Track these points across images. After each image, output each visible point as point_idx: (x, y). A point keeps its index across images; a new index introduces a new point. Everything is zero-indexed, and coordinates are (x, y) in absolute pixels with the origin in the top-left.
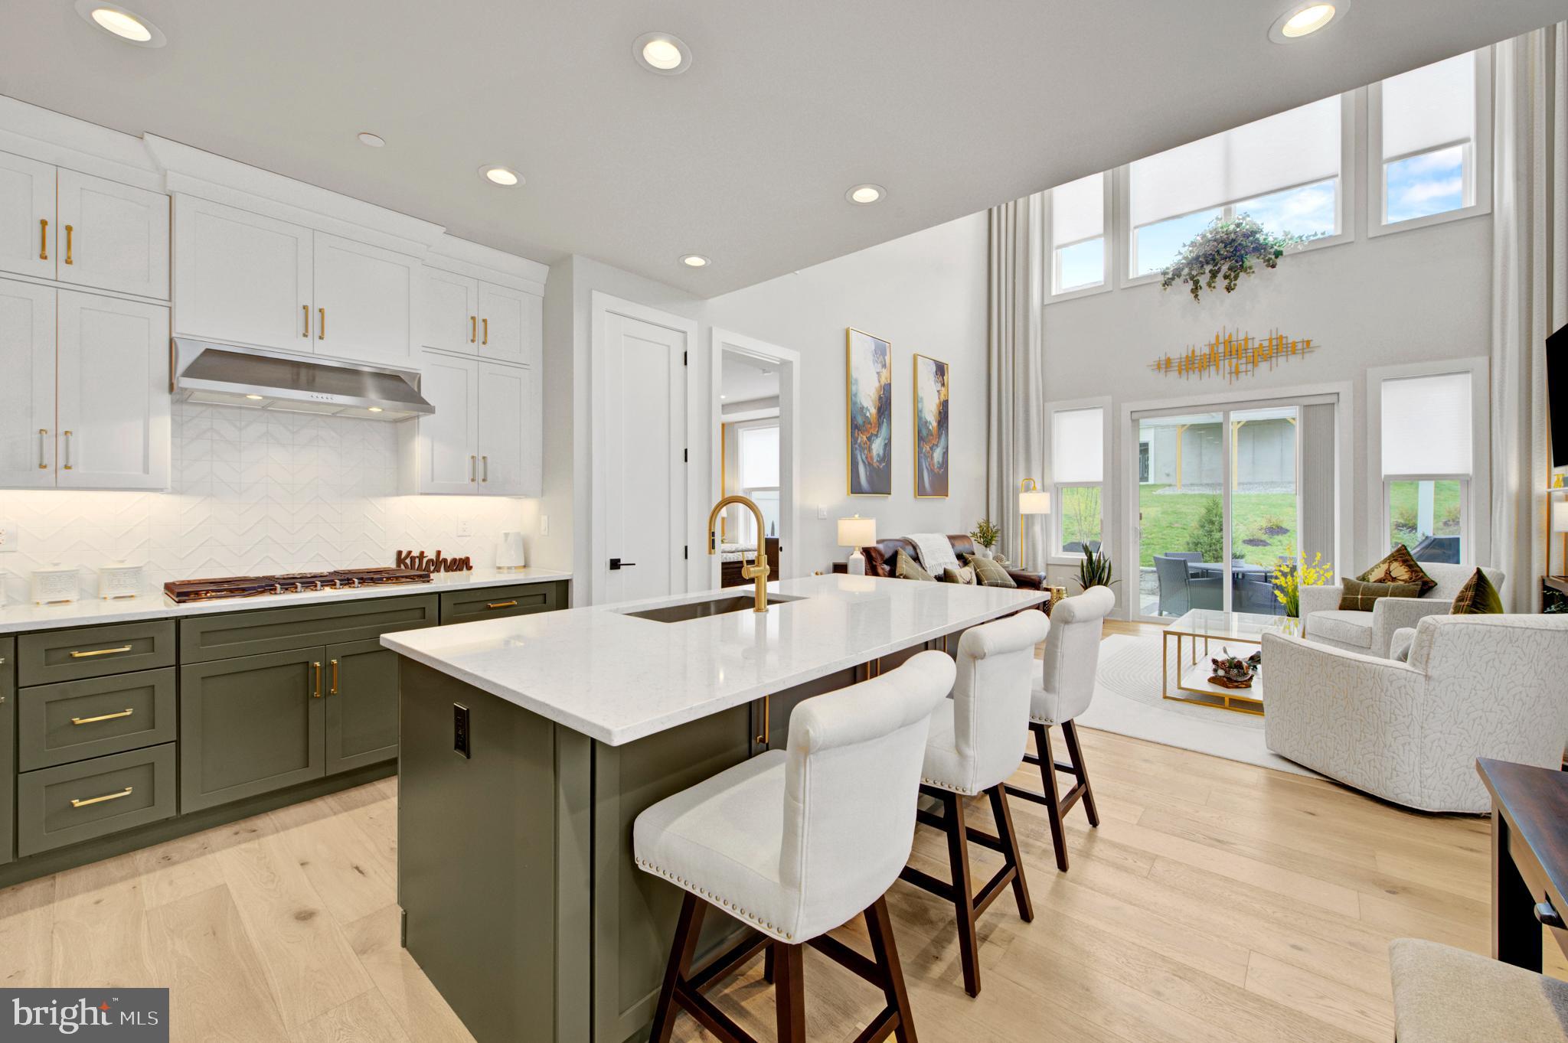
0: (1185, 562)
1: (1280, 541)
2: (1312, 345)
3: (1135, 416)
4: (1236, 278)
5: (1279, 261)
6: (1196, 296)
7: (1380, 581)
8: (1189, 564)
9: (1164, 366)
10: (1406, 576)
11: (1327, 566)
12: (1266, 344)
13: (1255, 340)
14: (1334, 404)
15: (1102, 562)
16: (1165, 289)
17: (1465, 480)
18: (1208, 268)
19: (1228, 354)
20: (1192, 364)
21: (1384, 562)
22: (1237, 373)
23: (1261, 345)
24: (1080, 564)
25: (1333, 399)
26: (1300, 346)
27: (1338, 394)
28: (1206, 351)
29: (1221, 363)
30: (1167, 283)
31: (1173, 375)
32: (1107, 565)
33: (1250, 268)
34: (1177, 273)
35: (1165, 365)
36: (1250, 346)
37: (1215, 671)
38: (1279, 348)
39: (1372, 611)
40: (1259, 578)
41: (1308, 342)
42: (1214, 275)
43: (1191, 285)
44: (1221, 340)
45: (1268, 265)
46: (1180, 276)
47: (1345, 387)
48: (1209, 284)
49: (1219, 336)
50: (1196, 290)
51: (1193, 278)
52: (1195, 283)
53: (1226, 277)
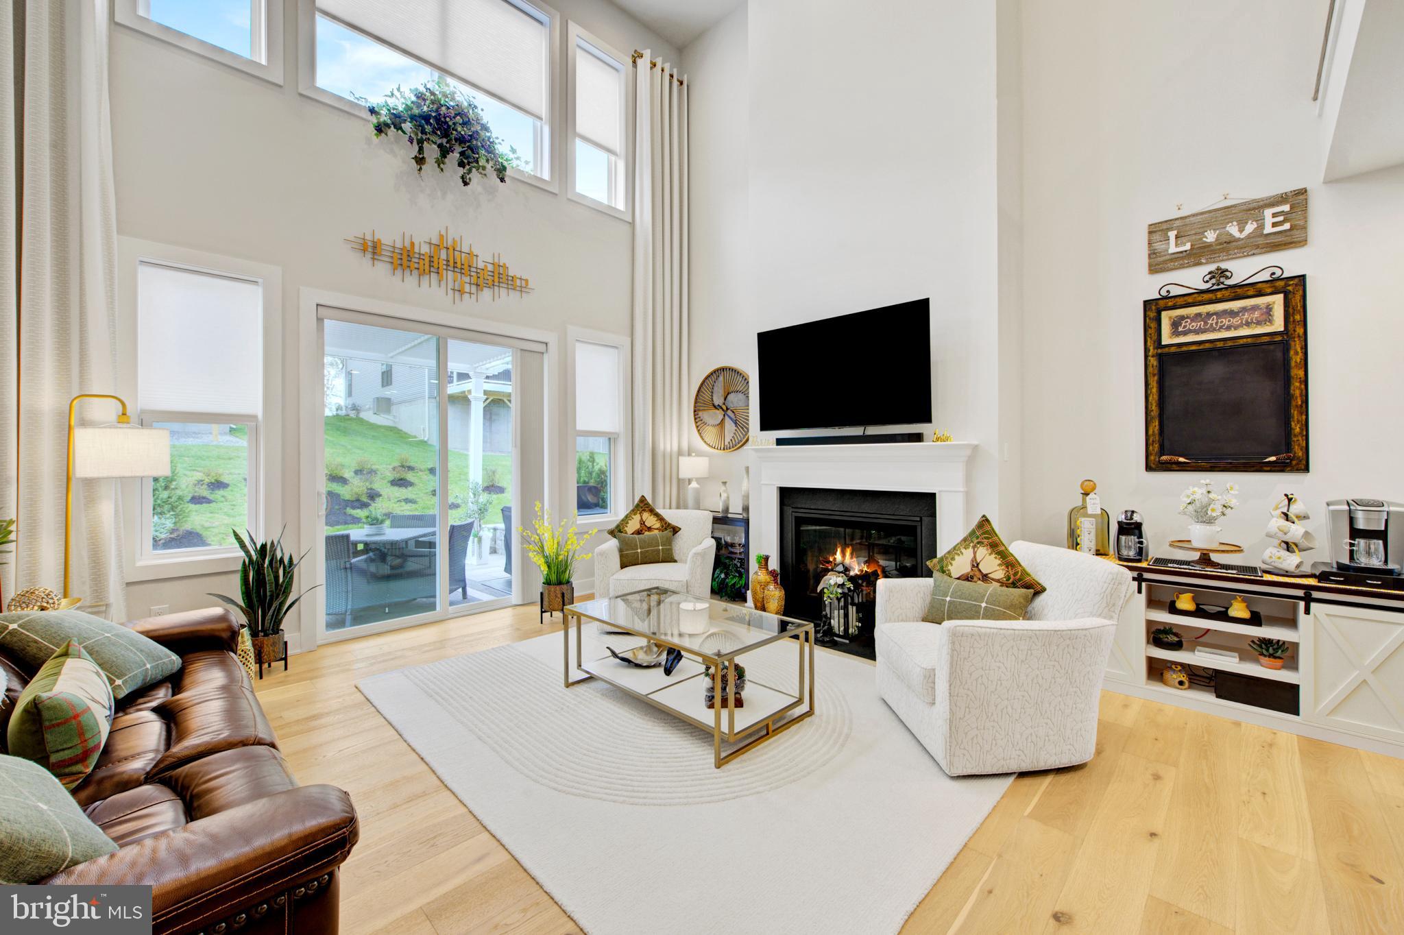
2: (528, 285)
3: (322, 311)
4: (470, 171)
5: (506, 177)
6: (419, 169)
9: (370, 250)
12: (489, 267)
13: (480, 259)
14: (543, 353)
16: (377, 136)
17: (611, 439)
18: (440, 140)
19: (451, 263)
20: (410, 262)
22: (461, 292)
23: (485, 266)
25: (541, 348)
26: (518, 283)
27: (546, 344)
28: (425, 249)
29: (444, 273)
30: (380, 128)
31: (382, 268)
33: (482, 169)
34: (396, 121)
35: (372, 249)
36: (473, 264)
38: (500, 278)
41: (526, 281)
42: (444, 152)
43: (413, 149)
44: (445, 244)
45: (498, 176)
46: (398, 127)
47: (551, 338)
48: (440, 162)
49: (441, 236)
50: (420, 161)
51: (420, 142)
52: (421, 150)
53: (461, 164)
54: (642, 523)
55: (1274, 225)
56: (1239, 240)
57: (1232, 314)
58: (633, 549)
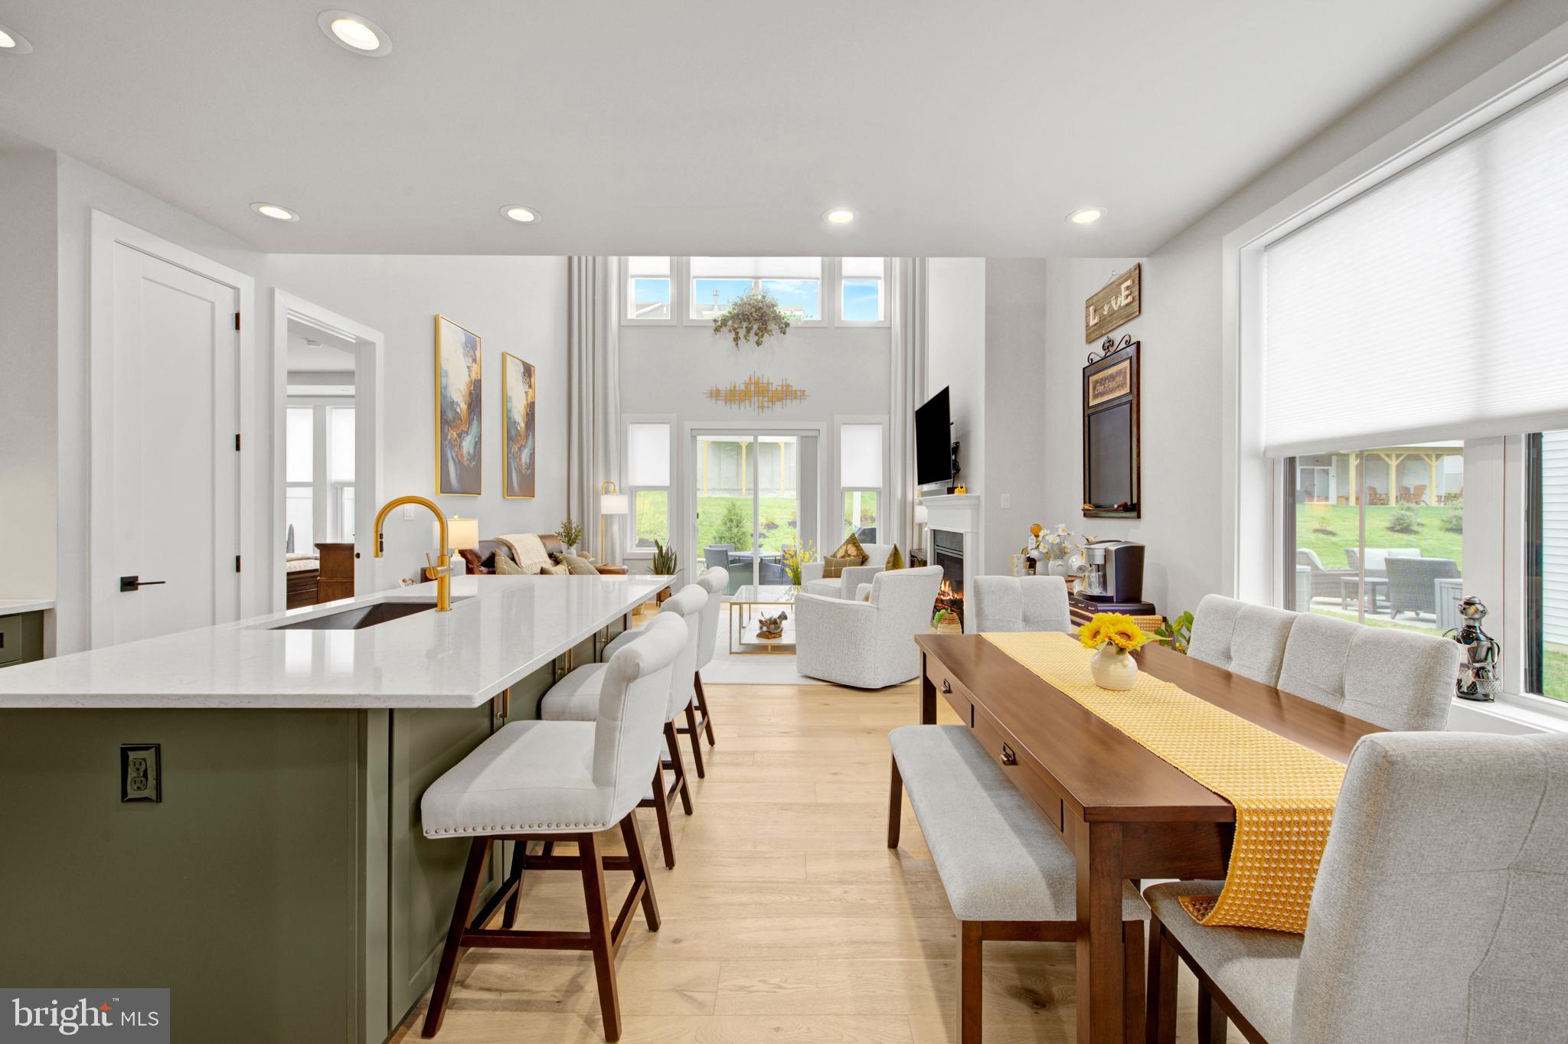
0: (726, 551)
1: (773, 534)
2: (806, 394)
3: (695, 432)
4: (762, 336)
5: (788, 329)
6: (737, 344)
7: (843, 557)
8: (730, 553)
10: (855, 554)
11: (814, 550)
12: (780, 388)
13: (774, 385)
14: (816, 437)
15: (670, 554)
16: (716, 334)
17: (878, 490)
18: (745, 325)
19: (757, 392)
20: (733, 396)
21: (844, 545)
22: (762, 407)
23: (777, 389)
24: (652, 557)
25: (817, 434)
26: (799, 394)
27: (819, 430)
28: (743, 387)
29: (753, 398)
30: (717, 330)
31: (721, 403)
32: (674, 557)
33: (771, 331)
34: (724, 322)
35: (715, 394)
36: (770, 389)
37: (761, 628)
38: (787, 393)
39: (840, 577)
40: (770, 561)
41: (804, 392)
42: (749, 330)
43: (733, 335)
44: (753, 382)
45: (781, 332)
46: (725, 326)
47: (823, 426)
48: (745, 337)
49: (752, 377)
50: (736, 338)
51: (735, 330)
52: (737, 333)
53: (756, 334)
55: (1127, 296)
56: (1116, 312)
57: (1112, 377)
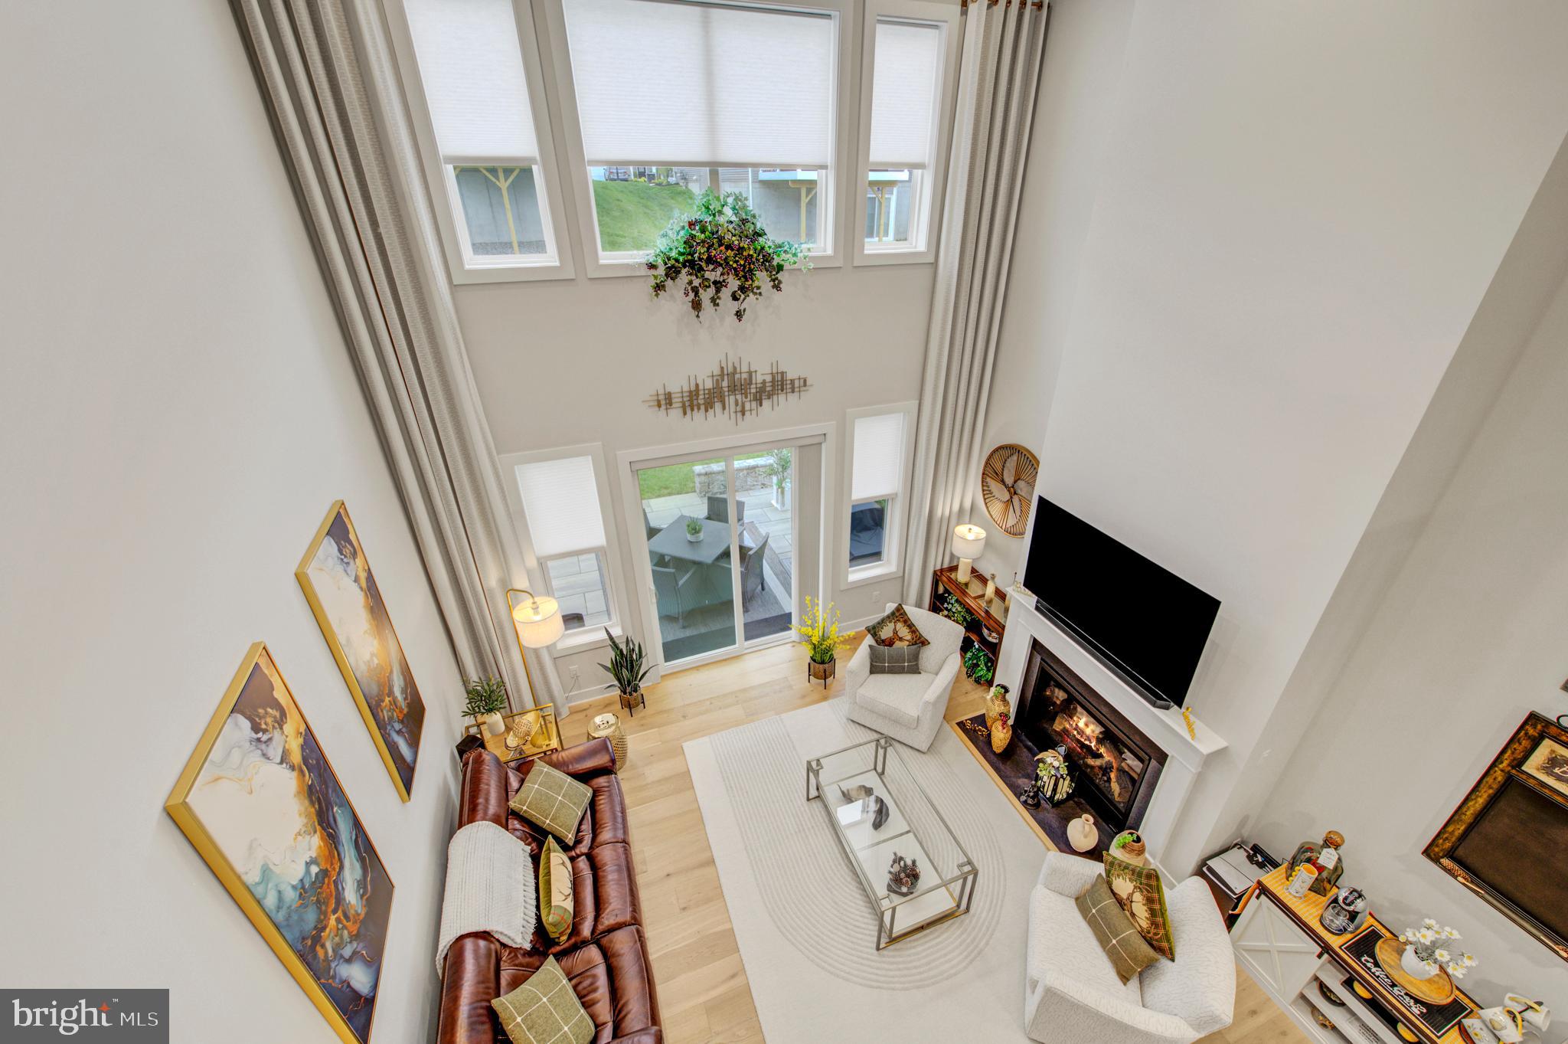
2: (808, 383)
3: (635, 467)
4: (745, 300)
5: (782, 280)
9: (663, 402)
12: (769, 379)
13: (759, 374)
14: (821, 445)
17: (889, 499)
19: (732, 388)
20: (697, 400)
21: (888, 619)
22: (743, 412)
23: (764, 378)
25: (819, 440)
26: (797, 384)
27: (824, 435)
28: (710, 384)
29: (727, 398)
30: (659, 287)
33: (758, 288)
34: (669, 269)
35: (665, 401)
36: (754, 381)
38: (778, 385)
41: (805, 380)
42: (718, 288)
43: (690, 297)
44: (726, 373)
45: (773, 284)
46: (672, 279)
47: (830, 427)
48: (714, 301)
49: (722, 368)
50: (697, 305)
51: (695, 290)
52: (697, 294)
54: (895, 632)
58: (881, 663)
